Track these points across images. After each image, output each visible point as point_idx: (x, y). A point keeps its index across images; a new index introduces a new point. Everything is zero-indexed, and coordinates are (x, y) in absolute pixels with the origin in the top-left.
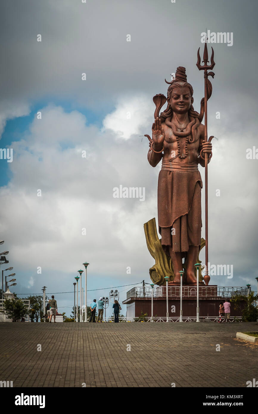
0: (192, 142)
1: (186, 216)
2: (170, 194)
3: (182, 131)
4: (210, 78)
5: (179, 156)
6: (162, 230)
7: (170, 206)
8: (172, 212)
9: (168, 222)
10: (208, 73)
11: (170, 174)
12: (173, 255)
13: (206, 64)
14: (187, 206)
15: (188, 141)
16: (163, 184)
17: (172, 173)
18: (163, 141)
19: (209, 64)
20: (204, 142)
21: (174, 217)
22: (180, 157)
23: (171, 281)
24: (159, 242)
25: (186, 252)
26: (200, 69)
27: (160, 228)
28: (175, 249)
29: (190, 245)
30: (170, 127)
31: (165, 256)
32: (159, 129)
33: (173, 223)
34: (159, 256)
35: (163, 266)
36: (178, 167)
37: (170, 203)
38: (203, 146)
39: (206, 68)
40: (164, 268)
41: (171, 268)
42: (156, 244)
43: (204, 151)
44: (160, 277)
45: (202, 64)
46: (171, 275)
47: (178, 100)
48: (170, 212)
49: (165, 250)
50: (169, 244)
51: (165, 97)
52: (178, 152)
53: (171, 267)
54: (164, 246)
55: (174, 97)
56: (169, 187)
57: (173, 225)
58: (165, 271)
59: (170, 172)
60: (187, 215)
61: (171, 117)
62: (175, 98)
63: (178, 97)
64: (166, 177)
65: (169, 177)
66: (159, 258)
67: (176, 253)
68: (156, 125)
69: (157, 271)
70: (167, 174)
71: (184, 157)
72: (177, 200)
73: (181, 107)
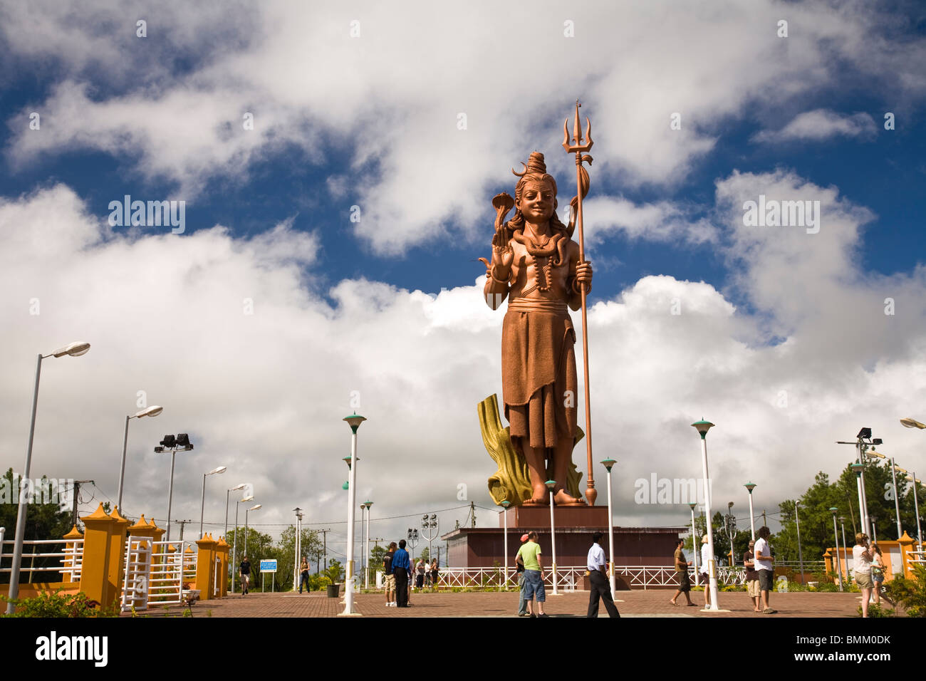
0: (560, 264)
1: (551, 387)
2: (523, 349)
3: (542, 248)
5: (539, 287)
6: (511, 412)
7: (524, 369)
8: (527, 379)
9: (522, 396)
10: (583, 157)
11: (522, 316)
12: (529, 455)
14: (552, 370)
15: (553, 263)
16: (511, 335)
17: (527, 315)
18: (511, 265)
19: (585, 145)
20: (580, 264)
21: (531, 388)
22: (539, 289)
23: (527, 499)
24: (506, 433)
25: (553, 448)
26: (571, 151)
27: (507, 408)
28: (533, 442)
29: (559, 435)
30: (520, 242)
32: (503, 246)
33: (531, 398)
34: (505, 456)
35: (512, 474)
36: (535, 304)
37: (524, 365)
38: (579, 270)
39: (579, 150)
40: (513, 478)
41: (525, 478)
42: (500, 436)
43: (579, 279)
44: (507, 493)
47: (534, 201)
48: (524, 379)
49: (516, 446)
50: (523, 434)
52: (537, 281)
53: (525, 475)
54: (514, 438)
55: (528, 195)
56: (522, 337)
57: (530, 401)
58: (515, 482)
59: (524, 313)
60: (553, 384)
61: (522, 228)
62: (529, 197)
63: (533, 196)
64: (515, 321)
65: (522, 321)
66: (506, 459)
67: (536, 450)
68: (498, 237)
69: (501, 482)
70: (517, 316)
71: (546, 289)
72: (537, 358)
73: (538, 212)
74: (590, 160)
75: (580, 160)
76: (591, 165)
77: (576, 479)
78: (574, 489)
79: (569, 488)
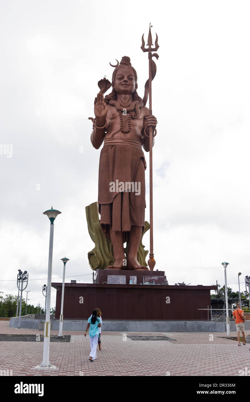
0: (137, 117)
2: (111, 168)
4: (154, 58)
5: (122, 130)
7: (111, 181)
9: (108, 198)
10: (152, 54)
11: (111, 148)
12: (113, 235)
13: (150, 47)
15: (132, 116)
16: (104, 159)
17: (115, 147)
19: (153, 47)
20: (149, 117)
22: (122, 132)
23: (110, 265)
25: (128, 232)
26: (145, 50)
27: (100, 206)
29: (133, 224)
30: (113, 105)
31: (105, 238)
32: (102, 105)
33: (114, 199)
35: (103, 250)
36: (120, 141)
38: (148, 120)
39: (150, 50)
40: (103, 252)
41: (111, 252)
42: (95, 225)
43: (148, 125)
44: (99, 262)
45: (146, 47)
46: (111, 260)
49: (105, 231)
50: (108, 223)
51: (109, 82)
52: (121, 126)
53: (111, 251)
55: (119, 77)
56: (111, 160)
57: (113, 201)
58: (104, 255)
59: (112, 146)
63: (122, 77)
64: (107, 151)
65: (111, 151)
66: (99, 240)
67: (117, 233)
68: (98, 99)
69: (95, 254)
71: (127, 131)
73: (125, 87)
74: (157, 56)
75: (150, 56)
76: (157, 59)
77: (143, 254)
78: (142, 261)
79: (139, 260)
